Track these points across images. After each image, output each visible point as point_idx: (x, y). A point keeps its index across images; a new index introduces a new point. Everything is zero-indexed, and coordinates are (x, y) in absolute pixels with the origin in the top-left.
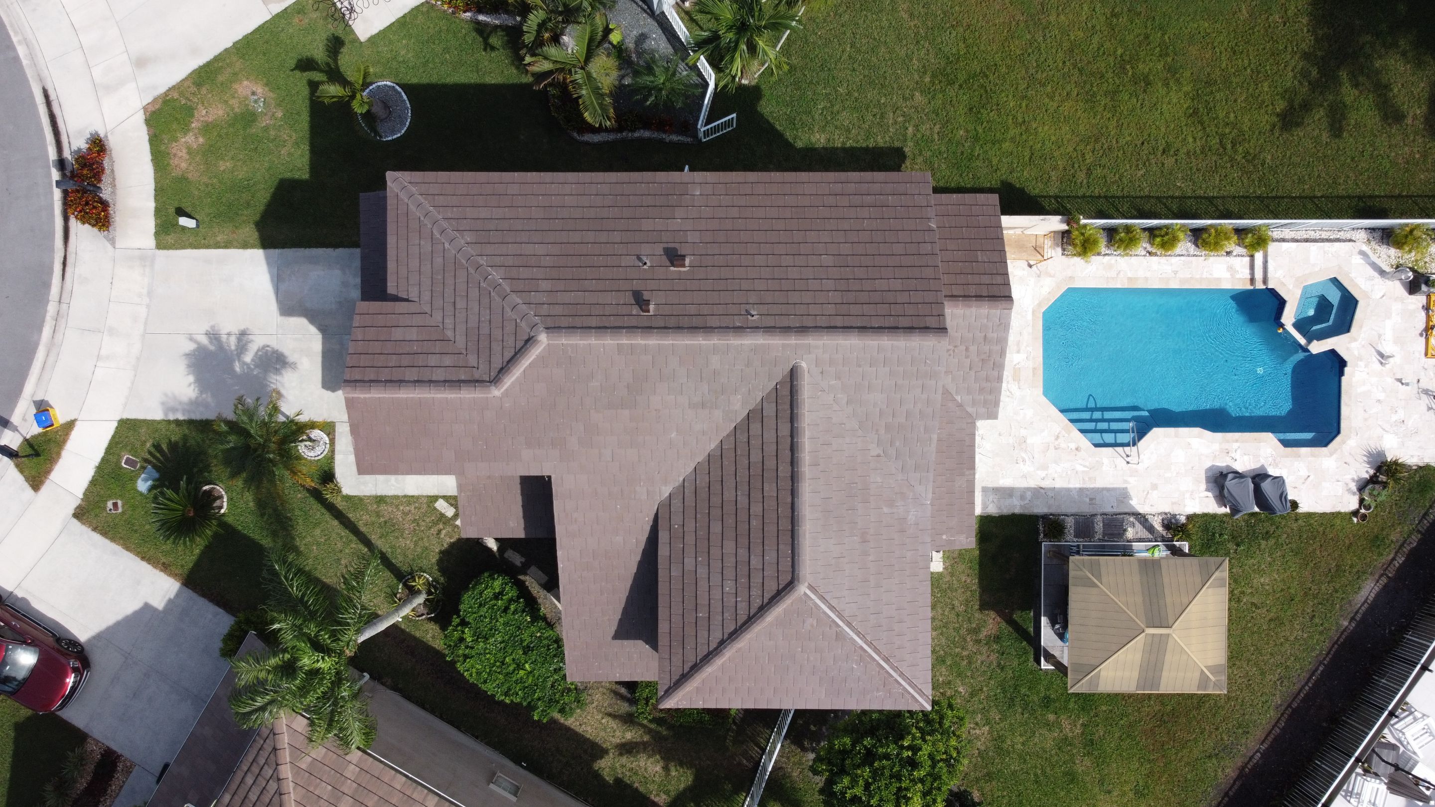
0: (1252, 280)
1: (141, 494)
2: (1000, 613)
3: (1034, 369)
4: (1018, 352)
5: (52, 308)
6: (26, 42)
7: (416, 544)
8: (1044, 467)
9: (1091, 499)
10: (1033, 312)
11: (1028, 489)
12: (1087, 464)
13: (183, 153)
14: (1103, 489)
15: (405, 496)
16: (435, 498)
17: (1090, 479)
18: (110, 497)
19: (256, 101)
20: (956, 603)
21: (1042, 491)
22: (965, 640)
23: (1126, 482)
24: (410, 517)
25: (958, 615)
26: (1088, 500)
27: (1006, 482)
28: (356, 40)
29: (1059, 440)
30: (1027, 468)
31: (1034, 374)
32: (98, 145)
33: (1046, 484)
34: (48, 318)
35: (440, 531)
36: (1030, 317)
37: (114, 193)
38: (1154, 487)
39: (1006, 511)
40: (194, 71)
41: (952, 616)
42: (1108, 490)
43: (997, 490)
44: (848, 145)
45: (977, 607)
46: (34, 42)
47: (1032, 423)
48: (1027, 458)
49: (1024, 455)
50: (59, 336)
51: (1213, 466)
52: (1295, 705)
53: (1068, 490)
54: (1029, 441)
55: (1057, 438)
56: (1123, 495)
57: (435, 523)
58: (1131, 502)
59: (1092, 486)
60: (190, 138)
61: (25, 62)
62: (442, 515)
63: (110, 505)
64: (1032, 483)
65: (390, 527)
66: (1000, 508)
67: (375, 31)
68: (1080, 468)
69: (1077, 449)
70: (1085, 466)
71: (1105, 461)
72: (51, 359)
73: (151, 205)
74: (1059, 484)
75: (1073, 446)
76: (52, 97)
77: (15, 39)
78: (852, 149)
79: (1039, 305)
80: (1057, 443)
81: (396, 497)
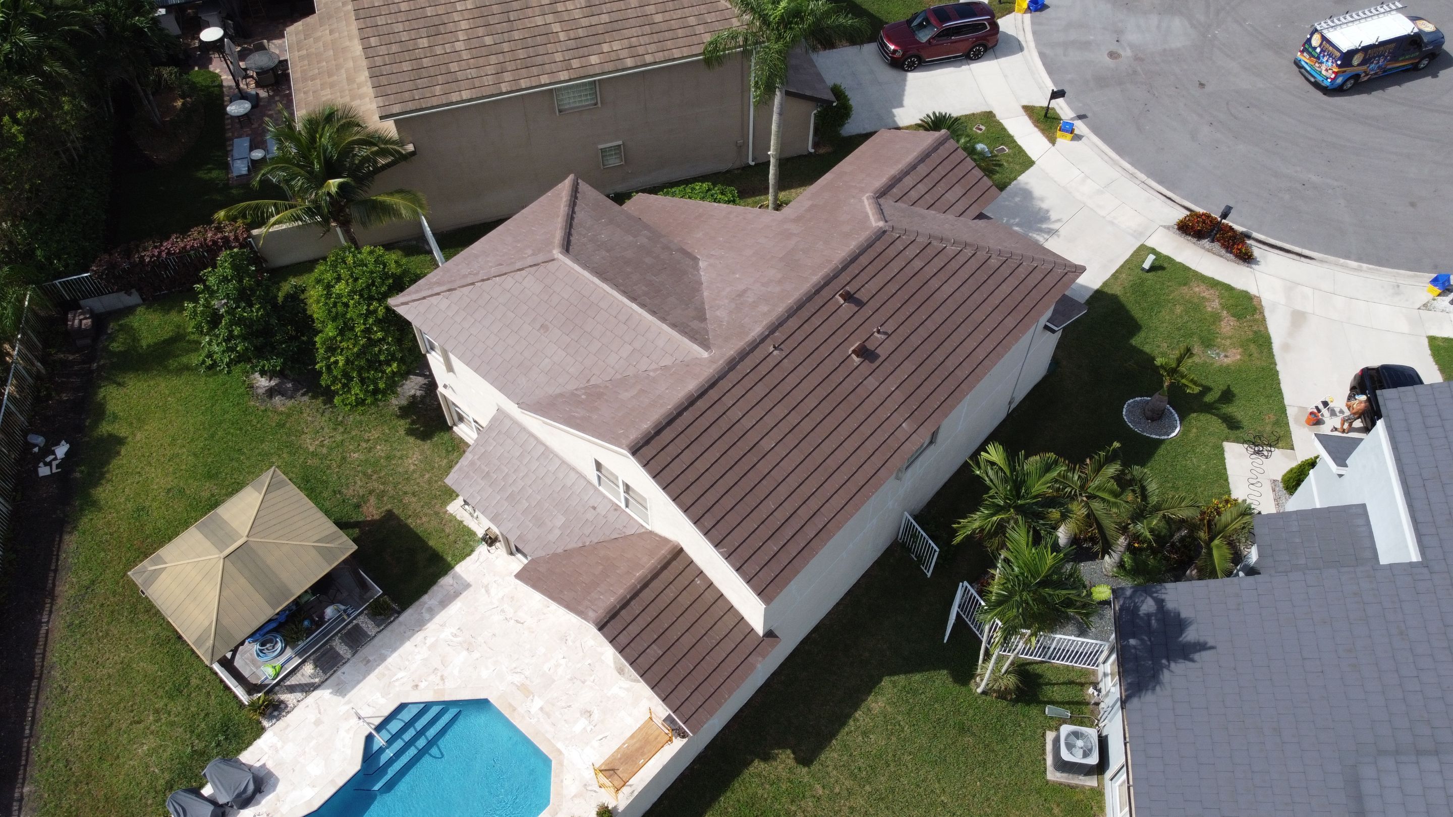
1: (978, 143)
2: (372, 523)
3: (514, 710)
4: (541, 709)
5: (1143, 177)
6: (1359, 270)
8: (432, 647)
9: (368, 661)
10: (559, 752)
11: (430, 619)
12: (397, 684)
13: (1206, 294)
14: (364, 678)
17: (384, 675)
18: (988, 130)
19: (1218, 354)
20: (414, 499)
21: (417, 629)
22: (383, 484)
23: (349, 702)
25: (406, 493)
26: (371, 658)
27: (455, 608)
28: (1227, 439)
29: (438, 678)
30: (446, 633)
31: (510, 705)
32: (1247, 258)
33: (419, 637)
34: (1136, 171)
36: (560, 745)
37: (1204, 248)
38: (318, 723)
39: (435, 588)
40: (1270, 338)
41: (407, 488)
42: (359, 682)
43: (457, 594)
44: (851, 722)
45: (396, 511)
46: (1355, 273)
47: (475, 668)
48: (455, 639)
49: (459, 639)
50: (1120, 170)
51: (274, 791)
52: (35, 683)
53: (394, 650)
54: (465, 653)
55: (442, 678)
56: (341, 690)
58: (330, 691)
59: (377, 671)
60: (1216, 304)
61: (1342, 261)
63: (983, 128)
64: (431, 627)
66: (442, 586)
67: (1227, 455)
68: (400, 675)
69: (417, 686)
70: (397, 680)
71: (382, 701)
72: (1106, 158)
73: (1179, 259)
74: (408, 646)
75: (422, 685)
76: (1303, 259)
77: (1365, 266)
78: (843, 724)
79: (561, 764)
80: (439, 674)
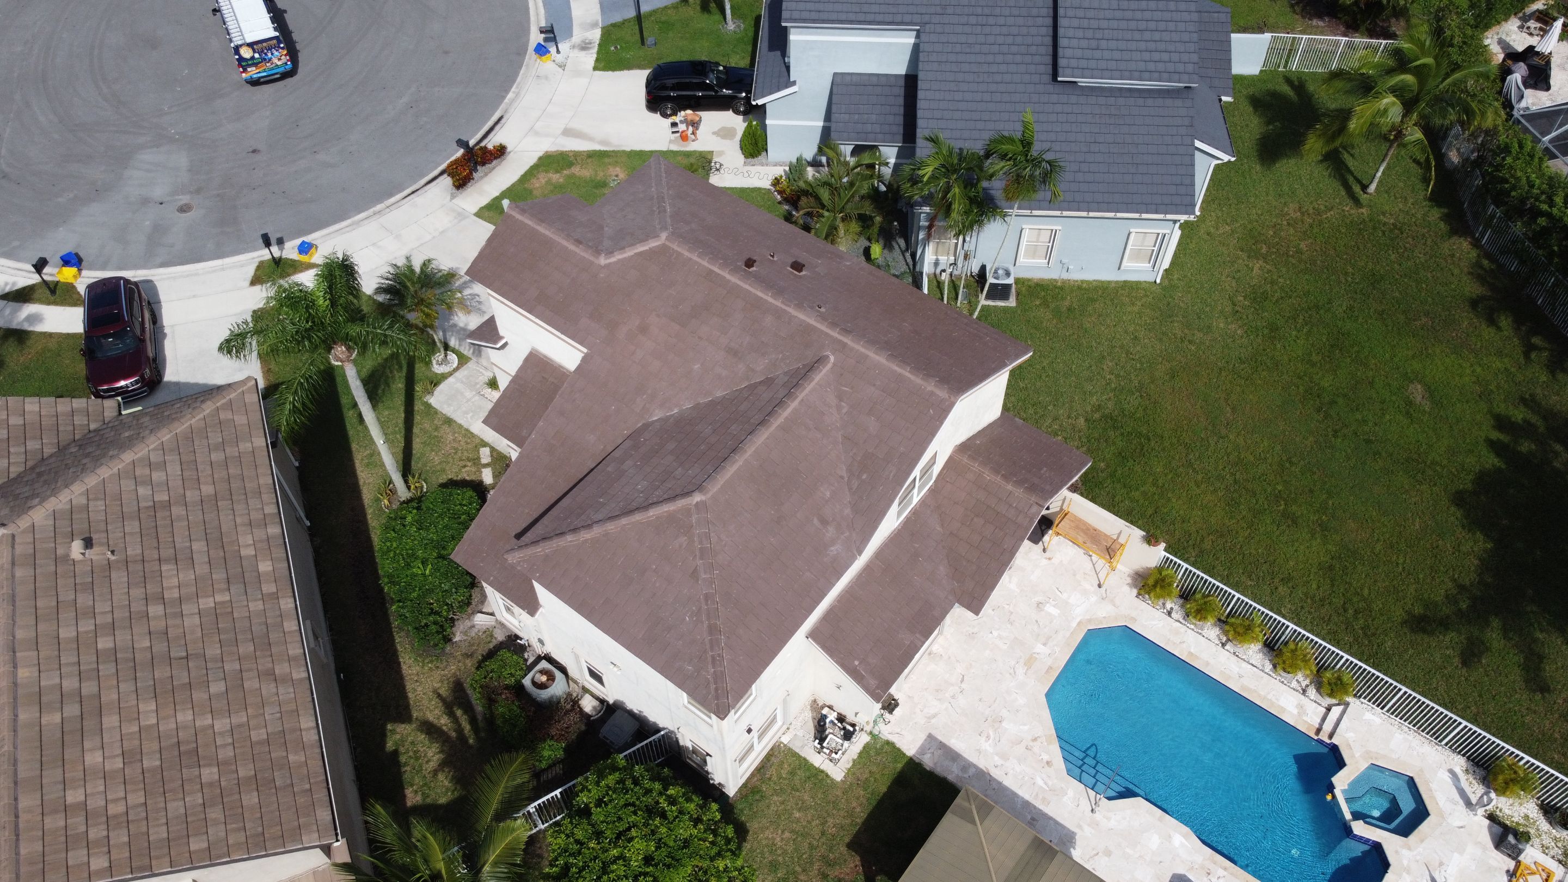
0: (1318, 731)
2: (866, 864)
3: (1050, 668)
4: (1045, 644)
5: (379, 207)
6: (517, 94)
7: (440, 463)
8: (1004, 757)
9: (1033, 819)
10: (1079, 623)
11: (975, 766)
12: (1050, 783)
13: (544, 181)
14: (1051, 818)
15: (467, 430)
16: (485, 444)
17: (1044, 799)
19: (614, 180)
20: (831, 821)
21: (989, 777)
22: (812, 863)
23: (1080, 827)
24: (455, 445)
25: (823, 833)
26: (1029, 817)
27: (957, 744)
28: (706, 183)
29: (1035, 743)
30: (987, 746)
31: (1047, 672)
32: (501, 151)
33: (997, 774)
34: (372, 210)
35: (465, 466)
36: (1074, 625)
37: (482, 178)
38: (1108, 853)
39: (939, 771)
40: (594, 151)
41: (816, 832)
42: (1057, 823)
43: (943, 746)
45: (847, 840)
46: (522, 96)
47: (1017, 711)
48: (992, 736)
49: (991, 733)
50: (366, 222)
51: (1185, 876)
53: (1014, 794)
54: (1004, 724)
55: (1035, 740)
56: (1068, 838)
57: (469, 459)
58: (1072, 850)
59: (1041, 807)
60: (556, 176)
61: (506, 100)
62: (479, 458)
64: (982, 763)
65: (435, 442)
66: (935, 764)
67: (724, 186)
68: (1040, 782)
69: (1048, 763)
70: (1046, 783)
71: (1071, 793)
72: (347, 229)
74: (1008, 782)
75: (1046, 757)
76: (503, 121)
77: (513, 89)
79: (1089, 621)
80: (1031, 744)
81: (460, 426)
